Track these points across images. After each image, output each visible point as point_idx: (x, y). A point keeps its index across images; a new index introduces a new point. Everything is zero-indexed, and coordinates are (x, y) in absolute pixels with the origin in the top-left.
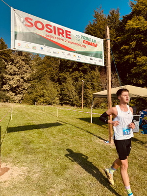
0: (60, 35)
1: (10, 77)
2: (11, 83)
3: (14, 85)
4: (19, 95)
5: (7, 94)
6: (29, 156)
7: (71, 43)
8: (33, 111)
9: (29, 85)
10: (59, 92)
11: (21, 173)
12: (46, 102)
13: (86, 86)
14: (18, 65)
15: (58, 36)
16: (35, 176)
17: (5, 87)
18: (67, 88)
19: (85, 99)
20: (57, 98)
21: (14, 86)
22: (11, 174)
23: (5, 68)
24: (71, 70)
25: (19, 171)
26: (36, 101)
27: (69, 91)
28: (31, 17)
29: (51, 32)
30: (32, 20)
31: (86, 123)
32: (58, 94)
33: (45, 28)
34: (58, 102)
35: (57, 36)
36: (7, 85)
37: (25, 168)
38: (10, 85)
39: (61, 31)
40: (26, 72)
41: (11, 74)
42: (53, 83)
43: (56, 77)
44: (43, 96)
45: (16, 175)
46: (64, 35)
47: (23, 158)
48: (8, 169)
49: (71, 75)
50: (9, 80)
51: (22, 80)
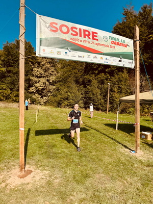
0: (86, 37)
1: (36, 79)
2: (37, 85)
3: (40, 88)
4: (44, 98)
5: (34, 97)
6: (51, 160)
7: (98, 44)
8: (57, 114)
9: (54, 87)
10: (84, 95)
11: (43, 177)
12: (70, 105)
13: (112, 89)
14: (44, 67)
15: (84, 39)
16: (55, 181)
17: (31, 89)
18: (92, 91)
19: (111, 103)
20: (81, 102)
22: (34, 177)
23: (32, 70)
24: (97, 72)
25: (41, 174)
26: (60, 104)
27: (93, 94)
28: (56, 22)
29: (76, 35)
30: (57, 24)
31: (111, 129)
32: (82, 98)
33: (71, 32)
34: (82, 105)
35: (82, 38)
36: (34, 88)
37: (47, 172)
38: (36, 88)
39: (87, 33)
40: (52, 75)
41: (37, 77)
42: (78, 85)
43: (81, 80)
44: (67, 99)
45: (39, 178)
46: (91, 36)
47: (45, 162)
48: (32, 171)
49: (97, 77)
50: (36, 82)
51: (47, 83)
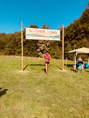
0: (41, 32)
1: (40, 45)
2: (41, 48)
4: (44, 54)
5: (39, 54)
7: (45, 34)
9: (49, 48)
12: (55, 57)
17: (38, 50)
21: (42, 49)
22: (25, 72)
23: (38, 40)
24: (71, 39)
29: (38, 32)
30: (32, 30)
37: (29, 71)
38: (40, 49)
40: (48, 42)
44: (54, 54)
51: (45, 46)
